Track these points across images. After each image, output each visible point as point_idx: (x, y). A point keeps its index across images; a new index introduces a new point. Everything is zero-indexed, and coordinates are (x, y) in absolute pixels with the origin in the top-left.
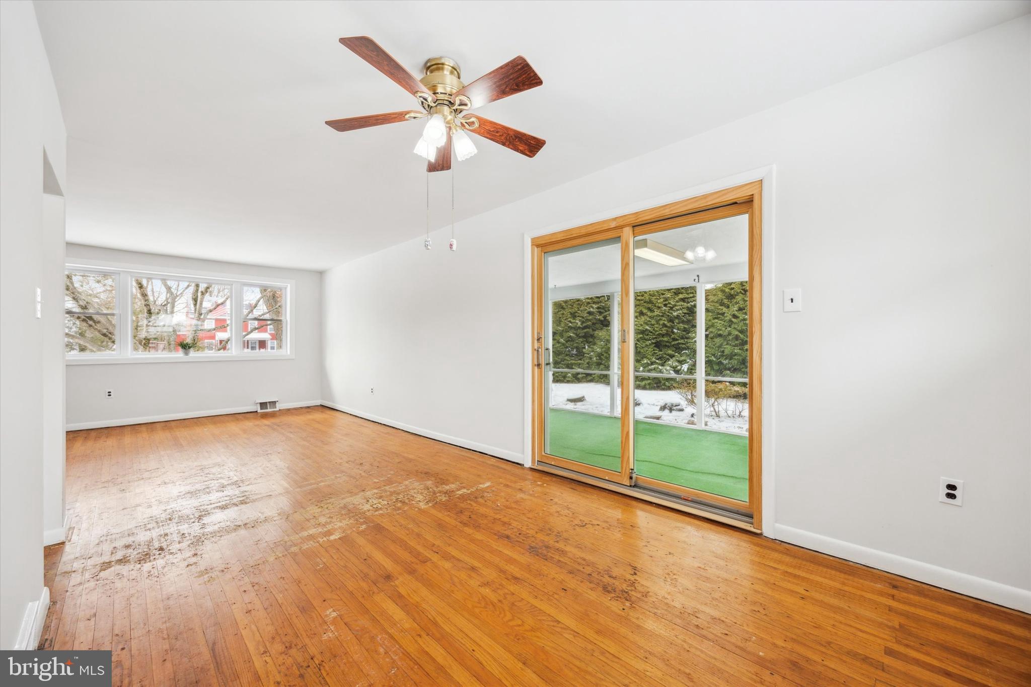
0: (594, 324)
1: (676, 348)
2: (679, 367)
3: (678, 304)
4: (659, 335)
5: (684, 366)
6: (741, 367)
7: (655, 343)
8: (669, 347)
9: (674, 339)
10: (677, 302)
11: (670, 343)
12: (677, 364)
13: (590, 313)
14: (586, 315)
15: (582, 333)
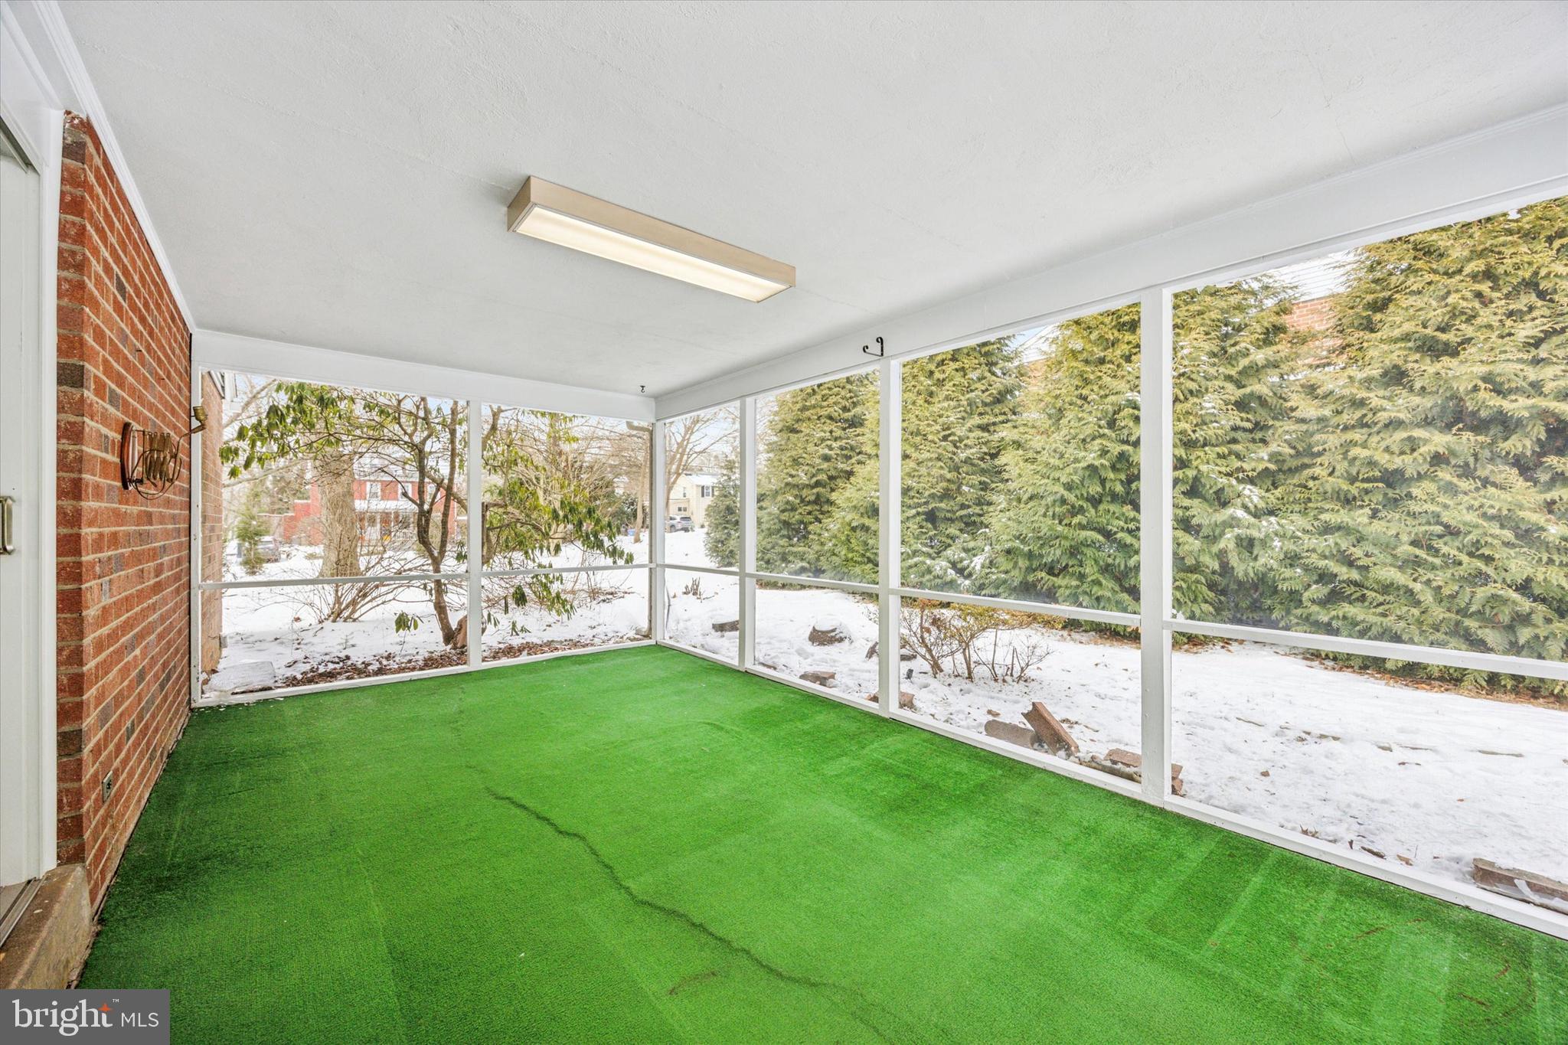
0: (831, 478)
1: (967, 524)
2: (965, 563)
3: (971, 435)
4: (932, 496)
5: (975, 559)
6: (1070, 564)
7: (925, 513)
8: (952, 520)
9: (963, 506)
10: (970, 430)
11: (954, 513)
12: (963, 555)
13: (826, 458)
14: (818, 461)
15: (810, 495)
